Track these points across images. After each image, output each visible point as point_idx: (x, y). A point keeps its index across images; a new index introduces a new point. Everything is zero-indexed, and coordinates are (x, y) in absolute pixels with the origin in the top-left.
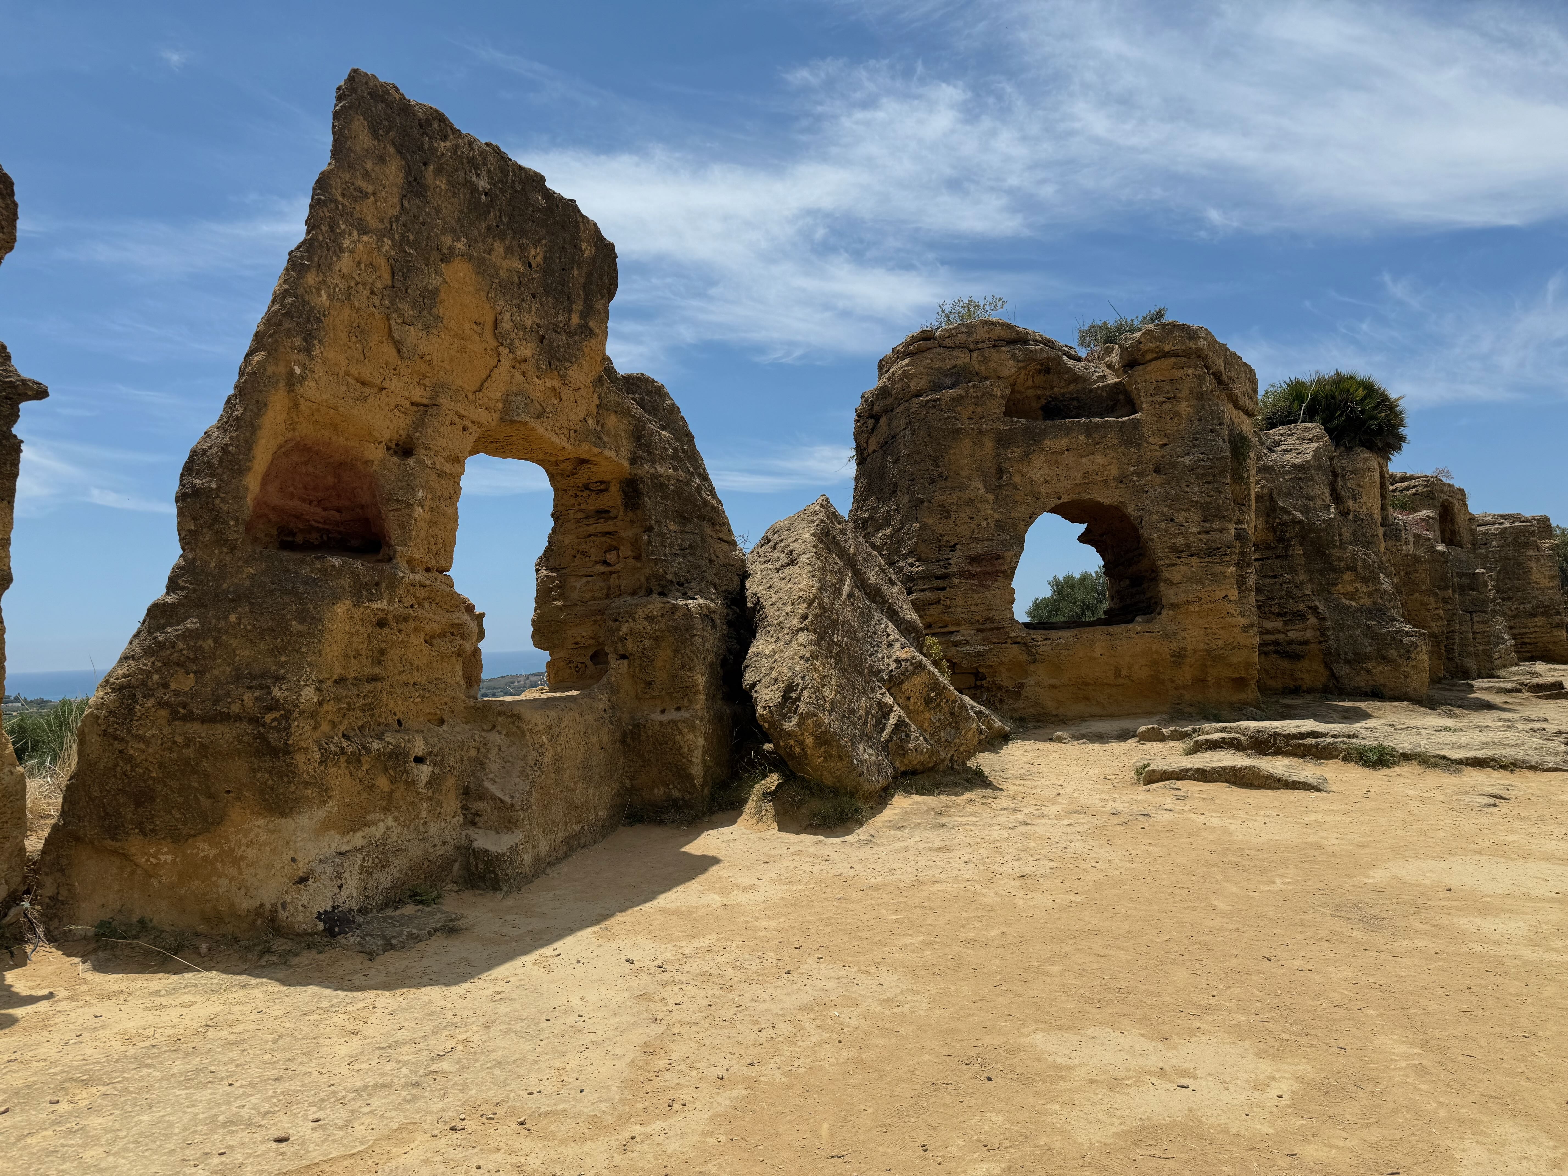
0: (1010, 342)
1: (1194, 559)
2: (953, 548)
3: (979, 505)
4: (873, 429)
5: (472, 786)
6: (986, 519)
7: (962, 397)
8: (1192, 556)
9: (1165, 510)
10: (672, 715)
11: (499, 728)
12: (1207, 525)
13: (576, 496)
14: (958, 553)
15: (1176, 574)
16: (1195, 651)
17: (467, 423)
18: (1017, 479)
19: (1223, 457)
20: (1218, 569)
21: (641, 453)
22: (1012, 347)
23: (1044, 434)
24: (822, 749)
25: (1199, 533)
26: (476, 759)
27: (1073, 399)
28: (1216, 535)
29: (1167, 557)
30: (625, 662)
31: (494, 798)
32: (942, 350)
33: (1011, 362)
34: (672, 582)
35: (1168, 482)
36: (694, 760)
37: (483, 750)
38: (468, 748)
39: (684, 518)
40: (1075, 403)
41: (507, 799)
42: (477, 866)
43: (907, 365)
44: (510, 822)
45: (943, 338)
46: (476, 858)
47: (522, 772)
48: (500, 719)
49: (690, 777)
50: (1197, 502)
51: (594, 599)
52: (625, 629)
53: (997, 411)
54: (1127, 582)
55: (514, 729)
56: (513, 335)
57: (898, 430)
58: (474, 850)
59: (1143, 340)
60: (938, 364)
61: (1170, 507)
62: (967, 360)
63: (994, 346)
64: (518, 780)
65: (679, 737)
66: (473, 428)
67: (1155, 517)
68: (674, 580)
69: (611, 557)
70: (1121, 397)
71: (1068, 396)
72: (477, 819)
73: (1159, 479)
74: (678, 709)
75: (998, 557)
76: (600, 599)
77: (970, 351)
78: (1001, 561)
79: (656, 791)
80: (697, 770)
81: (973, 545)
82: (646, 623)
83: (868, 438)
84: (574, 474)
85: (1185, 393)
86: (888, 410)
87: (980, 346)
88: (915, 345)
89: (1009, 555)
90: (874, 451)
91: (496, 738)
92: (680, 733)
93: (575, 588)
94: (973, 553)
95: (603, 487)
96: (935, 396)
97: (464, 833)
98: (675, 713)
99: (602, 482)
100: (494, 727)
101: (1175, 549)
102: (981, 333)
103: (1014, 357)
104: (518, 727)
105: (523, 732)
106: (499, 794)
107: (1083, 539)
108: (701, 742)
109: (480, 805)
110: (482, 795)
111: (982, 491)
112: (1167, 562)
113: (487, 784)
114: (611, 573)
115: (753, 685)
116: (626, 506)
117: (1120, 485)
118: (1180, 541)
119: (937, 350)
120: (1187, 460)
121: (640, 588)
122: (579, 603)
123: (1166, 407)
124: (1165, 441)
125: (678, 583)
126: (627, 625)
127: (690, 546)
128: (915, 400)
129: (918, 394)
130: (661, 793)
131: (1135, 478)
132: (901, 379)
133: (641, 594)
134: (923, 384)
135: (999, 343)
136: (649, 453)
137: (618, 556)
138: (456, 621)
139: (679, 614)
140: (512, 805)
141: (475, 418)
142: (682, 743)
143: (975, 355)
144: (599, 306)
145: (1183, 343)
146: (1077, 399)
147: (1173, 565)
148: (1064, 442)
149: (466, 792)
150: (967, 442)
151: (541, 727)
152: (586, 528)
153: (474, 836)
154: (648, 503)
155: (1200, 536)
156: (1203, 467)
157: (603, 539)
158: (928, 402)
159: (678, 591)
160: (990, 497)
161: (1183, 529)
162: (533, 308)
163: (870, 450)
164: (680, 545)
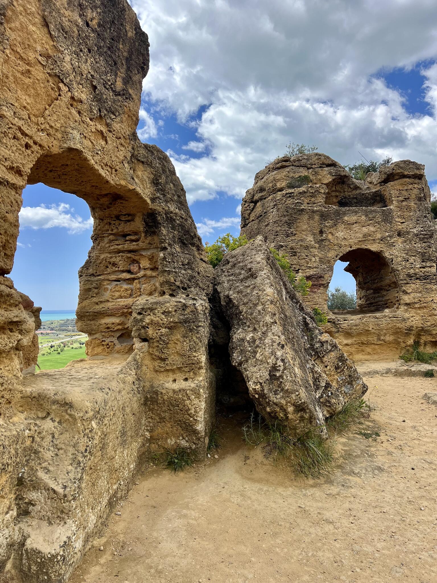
0: (328, 165)
1: (418, 281)
2: (297, 271)
3: (311, 250)
4: (253, 209)
5: (26, 476)
6: (314, 257)
7: (305, 192)
8: (417, 279)
9: (404, 255)
10: (181, 384)
11: (52, 415)
12: (424, 264)
13: (110, 224)
14: (300, 274)
15: (409, 288)
16: (417, 327)
17: (31, 142)
18: (330, 237)
19: (431, 230)
20: (428, 286)
21: (159, 195)
22: (329, 168)
23: (344, 214)
24: (299, 415)
25: (420, 268)
26: (31, 448)
27: (354, 198)
28: (427, 269)
29: (405, 279)
30: (146, 343)
31: (48, 489)
32: (294, 168)
33: (329, 176)
34: (179, 287)
35: (405, 242)
36: (198, 419)
37: (38, 439)
38: (24, 439)
39: (184, 244)
40: (355, 200)
41: (60, 490)
42: (30, 569)
43: (275, 174)
44: (62, 512)
45: (294, 161)
46: (28, 559)
47: (74, 460)
48: (54, 407)
49: (195, 432)
50: (420, 252)
51: (121, 297)
52: (147, 320)
53: (322, 201)
54: (372, 291)
55: (67, 417)
56: (72, 77)
57: (268, 209)
58: (26, 550)
59: (395, 168)
60: (292, 175)
61: (407, 254)
62: (306, 174)
63: (320, 167)
64: (70, 468)
65: (188, 402)
66: (36, 148)
67: (400, 259)
68: (181, 286)
69: (134, 268)
70: (378, 198)
71: (351, 196)
72: (31, 508)
73: (401, 240)
74: (186, 379)
75: (321, 277)
76: (126, 297)
77: (308, 169)
78: (322, 279)
79: (169, 441)
80: (200, 427)
81: (308, 270)
82: (163, 316)
83: (250, 213)
84: (109, 208)
85: (413, 196)
86: (261, 199)
87: (313, 166)
88: (280, 164)
89: (326, 277)
90: (253, 220)
91: (48, 425)
92: (189, 398)
93: (107, 289)
94: (308, 274)
95: (130, 218)
96: (290, 191)
97: (16, 528)
98: (184, 383)
99: (129, 215)
100: (48, 414)
101: (409, 276)
102: (314, 159)
103: (330, 173)
104: (70, 415)
105: (75, 419)
106: (52, 485)
107: (347, 269)
108: (203, 405)
109: (33, 495)
110: (36, 486)
111: (313, 243)
112: (405, 282)
113: (41, 474)
114: (134, 279)
115: (240, 364)
116: (146, 232)
117: (381, 242)
118: (412, 271)
119: (292, 167)
120: (415, 231)
121: (155, 291)
122: (110, 300)
123: (404, 203)
124: (404, 221)
125: (183, 288)
126: (149, 317)
127: (188, 263)
128: (279, 193)
129: (281, 190)
130: (173, 443)
131: (389, 239)
132: (272, 182)
133: (157, 295)
134: (284, 184)
135: (323, 166)
136: (164, 195)
137: (140, 268)
138: (15, 319)
139: (188, 310)
140: (65, 496)
141: (38, 139)
142: (190, 406)
143: (310, 171)
144: (136, 78)
145: (413, 171)
146: (356, 198)
147: (408, 283)
148: (354, 218)
149: (20, 482)
150: (306, 217)
151: (91, 414)
152: (117, 247)
153: (27, 530)
154: (164, 231)
155: (421, 269)
156: (423, 234)
157: (129, 255)
158: (287, 194)
159: (183, 293)
160: (317, 245)
161: (413, 265)
162: (89, 61)
163: (251, 219)
164: (182, 262)
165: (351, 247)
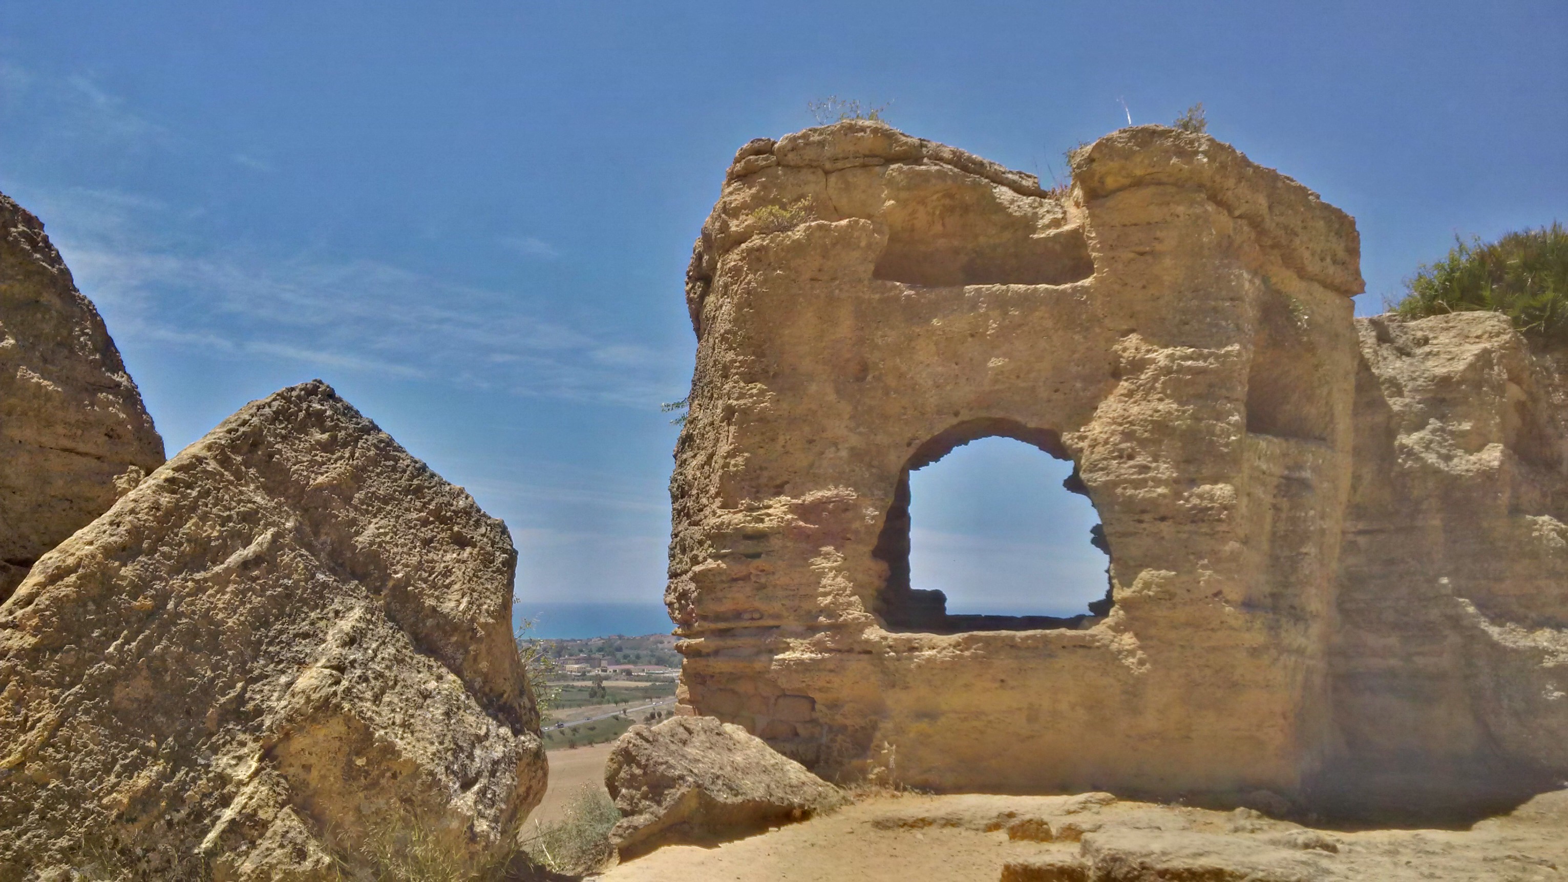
0: (887, 159)
3: (826, 421)
4: (702, 297)
9: (1119, 439)
14: (785, 498)
18: (891, 380)
32: (782, 171)
45: (785, 151)
53: (861, 269)
60: (774, 192)
61: (1129, 435)
62: (820, 187)
63: (863, 165)
73: (1118, 388)
75: (846, 507)
77: (827, 173)
81: (810, 485)
83: (698, 310)
85: (1170, 244)
87: (840, 165)
88: (743, 162)
94: (808, 498)
96: (759, 243)
102: (843, 145)
111: (833, 399)
119: (776, 170)
120: (1161, 357)
123: (1135, 267)
131: (1079, 385)
134: (749, 222)
135: (871, 161)
143: (833, 179)
148: (966, 320)
155: (1179, 487)
158: (749, 251)
160: (845, 408)
165: (956, 414)
